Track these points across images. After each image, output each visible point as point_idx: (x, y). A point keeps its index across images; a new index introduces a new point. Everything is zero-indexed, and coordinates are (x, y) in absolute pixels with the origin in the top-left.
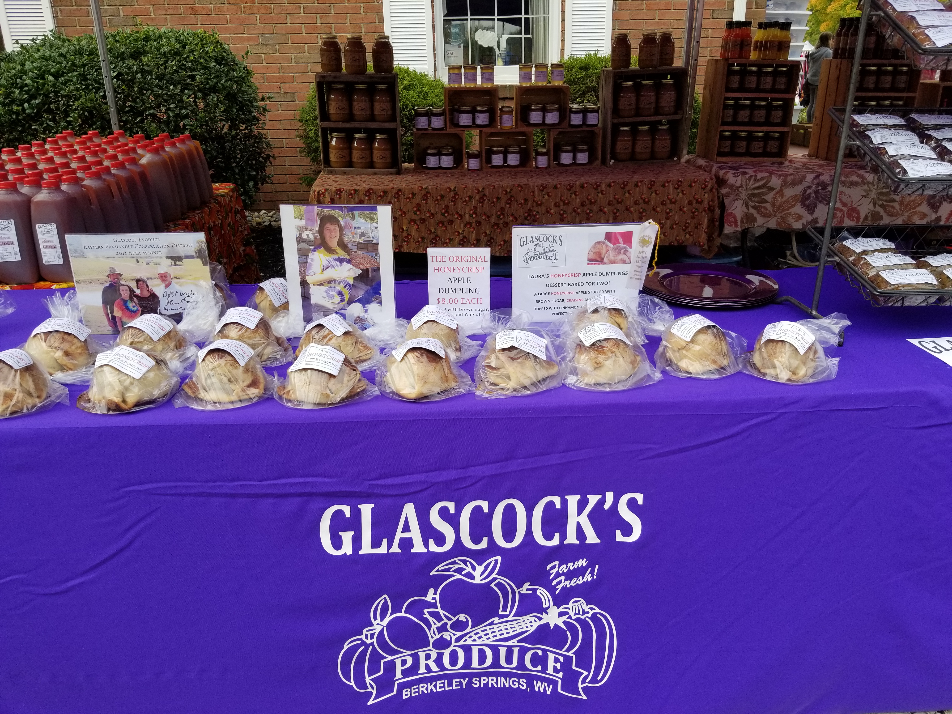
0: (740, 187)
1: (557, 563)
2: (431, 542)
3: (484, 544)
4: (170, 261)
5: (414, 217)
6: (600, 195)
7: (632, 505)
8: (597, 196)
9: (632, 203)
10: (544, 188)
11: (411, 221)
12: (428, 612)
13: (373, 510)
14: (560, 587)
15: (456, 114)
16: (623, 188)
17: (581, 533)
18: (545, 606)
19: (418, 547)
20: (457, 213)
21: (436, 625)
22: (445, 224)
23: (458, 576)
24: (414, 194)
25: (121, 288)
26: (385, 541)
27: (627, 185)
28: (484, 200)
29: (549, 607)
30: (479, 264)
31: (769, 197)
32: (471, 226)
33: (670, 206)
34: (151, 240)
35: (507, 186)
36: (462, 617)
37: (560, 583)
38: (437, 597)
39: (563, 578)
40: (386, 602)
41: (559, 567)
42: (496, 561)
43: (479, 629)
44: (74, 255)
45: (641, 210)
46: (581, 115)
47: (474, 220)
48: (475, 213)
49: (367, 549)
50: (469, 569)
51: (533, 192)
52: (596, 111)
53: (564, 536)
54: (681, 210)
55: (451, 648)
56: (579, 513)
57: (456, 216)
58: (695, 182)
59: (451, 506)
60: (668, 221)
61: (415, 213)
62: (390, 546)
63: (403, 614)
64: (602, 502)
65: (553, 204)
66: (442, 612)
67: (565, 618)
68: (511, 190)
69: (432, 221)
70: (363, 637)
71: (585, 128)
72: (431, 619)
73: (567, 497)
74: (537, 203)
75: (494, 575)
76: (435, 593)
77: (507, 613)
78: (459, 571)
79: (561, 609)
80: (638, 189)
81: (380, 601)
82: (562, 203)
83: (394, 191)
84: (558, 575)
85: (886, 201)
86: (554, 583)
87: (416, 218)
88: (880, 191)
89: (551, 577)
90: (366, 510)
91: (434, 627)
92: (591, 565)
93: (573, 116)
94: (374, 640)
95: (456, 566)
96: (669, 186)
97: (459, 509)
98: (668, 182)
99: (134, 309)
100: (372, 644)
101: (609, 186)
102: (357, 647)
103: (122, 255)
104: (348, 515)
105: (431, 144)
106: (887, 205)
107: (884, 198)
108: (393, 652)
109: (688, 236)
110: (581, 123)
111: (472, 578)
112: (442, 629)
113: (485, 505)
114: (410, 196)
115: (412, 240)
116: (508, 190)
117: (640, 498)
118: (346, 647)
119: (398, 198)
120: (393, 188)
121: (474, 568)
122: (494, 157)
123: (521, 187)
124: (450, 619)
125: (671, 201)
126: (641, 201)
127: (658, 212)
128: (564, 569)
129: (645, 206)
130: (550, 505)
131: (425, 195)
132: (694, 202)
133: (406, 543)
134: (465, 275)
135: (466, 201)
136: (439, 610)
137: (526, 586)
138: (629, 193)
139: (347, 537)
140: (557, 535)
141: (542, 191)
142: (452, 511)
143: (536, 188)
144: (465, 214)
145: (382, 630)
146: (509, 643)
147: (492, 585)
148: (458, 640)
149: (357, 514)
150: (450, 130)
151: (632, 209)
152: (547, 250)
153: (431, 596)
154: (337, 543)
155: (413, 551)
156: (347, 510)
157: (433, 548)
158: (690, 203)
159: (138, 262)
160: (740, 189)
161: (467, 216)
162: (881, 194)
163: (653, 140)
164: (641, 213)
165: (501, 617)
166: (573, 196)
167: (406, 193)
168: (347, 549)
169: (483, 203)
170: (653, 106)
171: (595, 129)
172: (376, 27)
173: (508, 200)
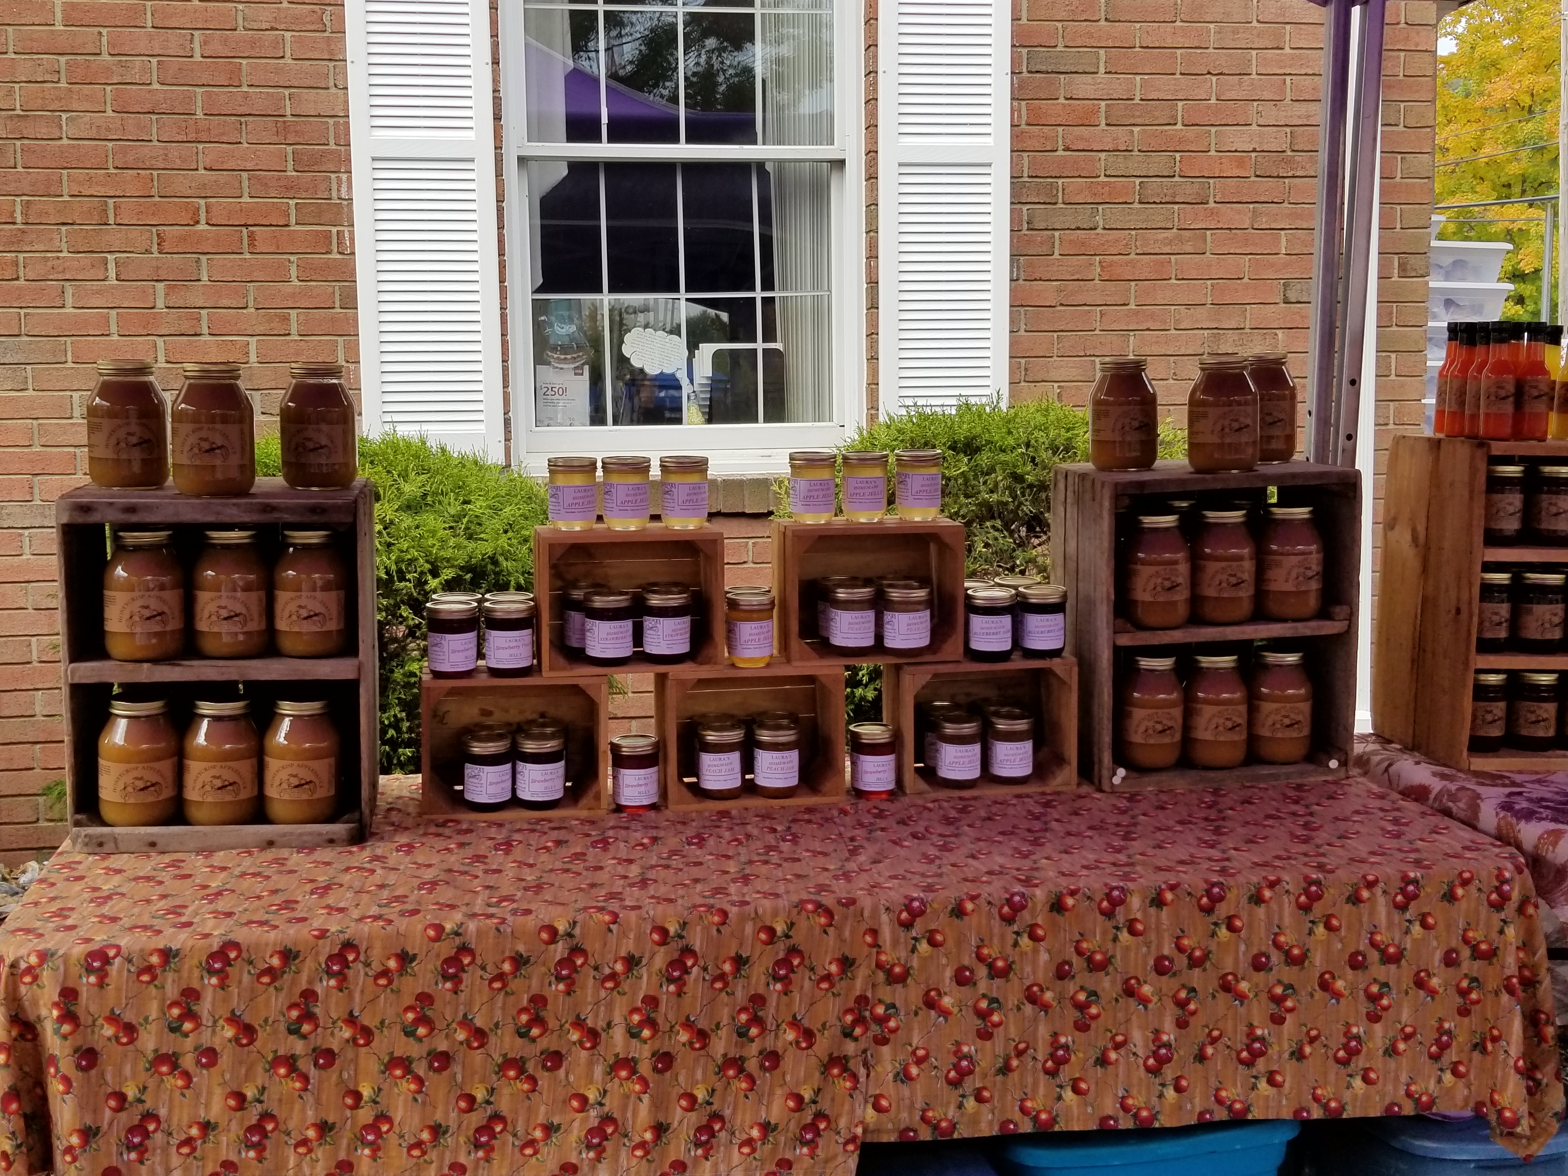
5: (405, 1047)
6: (1124, 936)
9: (1244, 964)
10: (915, 914)
11: (394, 1062)
20: (579, 1023)
22: (530, 1067)
24: (405, 958)
27: (1221, 899)
28: (686, 971)
32: (633, 1071)
33: (1379, 971)
45: (1279, 990)
46: (1005, 620)
47: (646, 1051)
51: (874, 932)
52: (1057, 607)
54: (1420, 984)
57: (575, 1036)
60: (1378, 1028)
61: (409, 1033)
65: (949, 973)
69: (478, 1056)
71: (1016, 663)
74: (889, 973)
80: (1261, 912)
82: (982, 972)
83: (326, 948)
87: (414, 1050)
93: (978, 623)
96: (1372, 899)
98: (1371, 885)
109: (1448, 1077)
110: (1007, 646)
114: (392, 964)
119: (342, 977)
120: (323, 934)
122: (708, 760)
125: (1383, 952)
126: (1276, 957)
127: (1337, 995)
129: (1289, 974)
131: (453, 961)
132: (1466, 952)
135: (613, 976)
138: (1231, 928)
141: (907, 925)
143: (885, 918)
144: (609, 1025)
150: (558, 675)
151: (1244, 986)
158: (1450, 960)
161: (619, 1034)
163: (1253, 701)
164: (1278, 1000)
166: (1025, 941)
167: (376, 954)
169: (680, 982)
170: (1246, 592)
171: (1055, 664)
172: (333, 320)
173: (778, 963)
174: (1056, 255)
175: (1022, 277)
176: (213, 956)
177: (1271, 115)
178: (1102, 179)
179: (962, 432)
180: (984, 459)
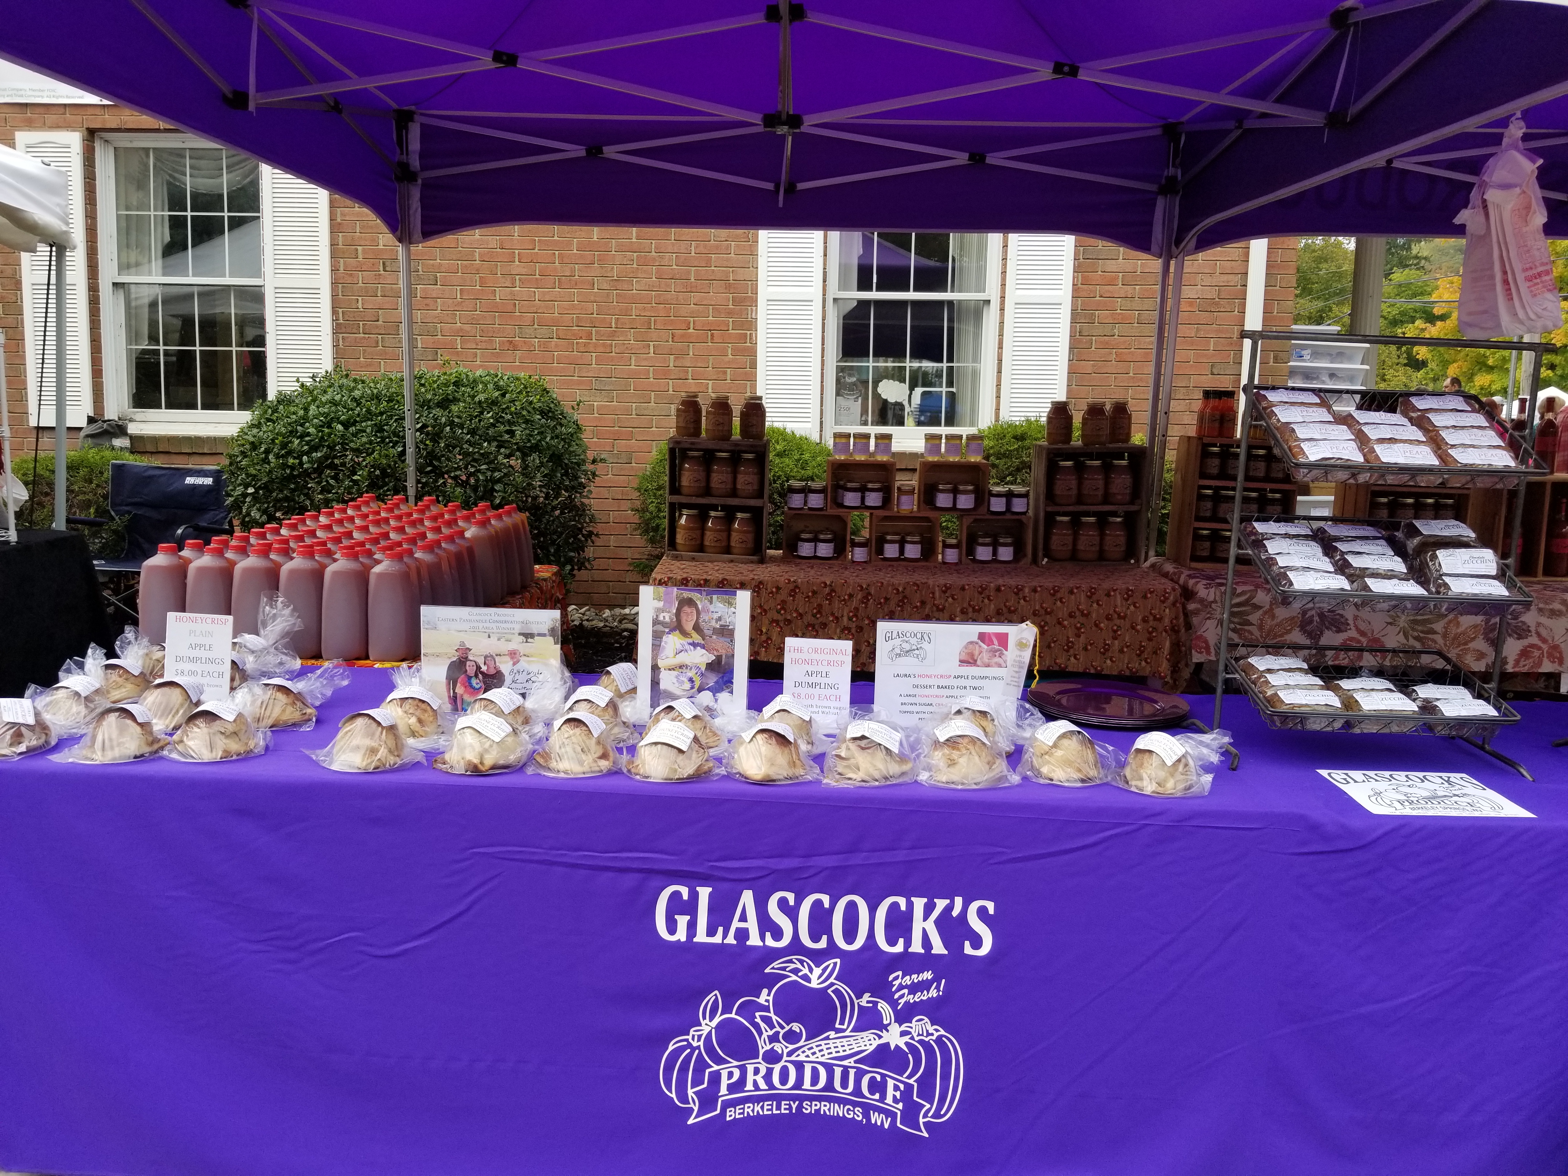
0: (1212, 602)
1: (900, 973)
2: (768, 934)
3: (823, 944)
4: (522, 638)
5: (776, 617)
6: (1022, 601)
7: (982, 913)
8: (1019, 602)
9: (1066, 614)
10: (948, 588)
11: (773, 621)
12: (760, 1016)
13: (710, 894)
14: (902, 1001)
15: (840, 491)
16: (1053, 595)
17: (926, 942)
18: (885, 1022)
19: (754, 940)
20: (833, 614)
21: (767, 1033)
22: (816, 627)
23: (794, 978)
24: (778, 588)
25: (468, 663)
26: (721, 929)
27: (1058, 591)
28: (868, 600)
29: (890, 1024)
30: (840, 658)
31: (1254, 618)
32: (850, 631)
33: (1118, 622)
34: (506, 615)
35: (900, 584)
36: (796, 1027)
37: (902, 996)
38: (771, 998)
39: (906, 991)
40: (717, 998)
41: (902, 979)
42: (835, 964)
43: (813, 1043)
44: (426, 626)
45: (1079, 625)
46: (1004, 500)
47: (854, 625)
48: (856, 616)
49: (701, 937)
50: (806, 971)
51: (933, 593)
52: (1026, 495)
53: (908, 944)
54: (1133, 628)
55: (782, 1063)
56: (925, 918)
57: (831, 619)
58: (1151, 593)
59: (791, 897)
60: (1116, 642)
61: (778, 612)
62: (725, 936)
63: (733, 1015)
64: (949, 908)
65: (959, 609)
66: (775, 1018)
67: (907, 1038)
68: (905, 589)
69: (800, 622)
70: (690, 1037)
71: (1008, 516)
72: (763, 1025)
73: (913, 899)
74: (938, 607)
75: (832, 980)
76: (769, 995)
77: (845, 1027)
78: (796, 971)
79: (904, 1027)
80: (1073, 597)
81: (710, 998)
82: (970, 610)
83: (754, 583)
84: (901, 987)
85: (1422, 632)
86: (896, 996)
87: (780, 618)
88: (1412, 618)
89: (894, 989)
90: (704, 893)
91: (765, 1035)
92: (937, 979)
93: (993, 500)
94: (701, 1043)
95: (792, 966)
96: (1115, 596)
97: (799, 901)
98: (1114, 591)
99: (477, 687)
100: (698, 1047)
101: (1035, 590)
102: (682, 1049)
103: (474, 630)
104: (685, 897)
105: (806, 526)
106: (1426, 638)
107: (1420, 628)
108: (719, 1061)
109: (1143, 662)
110: (1004, 509)
111: (809, 981)
112: (774, 1039)
113: (826, 899)
114: (774, 590)
115: (772, 646)
116: (901, 589)
117: (990, 906)
118: (671, 1048)
120: (753, 579)
121: (811, 970)
122: (887, 546)
123: (918, 586)
124: (782, 1027)
125: (1119, 615)
126: (1077, 613)
127: (1101, 629)
128: (907, 980)
129: (1082, 620)
130: (895, 906)
131: (793, 590)
132: (1151, 618)
133: (742, 934)
134: (823, 669)
135: (844, 600)
136: (772, 1014)
137: (866, 997)
138: (1061, 602)
139: (682, 921)
140: (901, 941)
141: (945, 592)
142: (792, 903)
143: (937, 589)
144: (842, 616)
145: (710, 1033)
146: (845, 1063)
147: (829, 991)
148: (790, 1054)
149: (694, 896)
150: (832, 511)
151: (1066, 623)
152: (914, 647)
153: (765, 997)
154: (672, 928)
155: (748, 943)
156: (685, 892)
157: (770, 942)
158: (1145, 620)
159: (489, 637)
160: (1213, 606)
161: (845, 619)
162: (1415, 622)
163: (1102, 535)
164: (1079, 629)
165: (838, 1031)
166: (986, 601)
167: (769, 586)
168: (681, 935)
169: (866, 604)
170: (1100, 493)
171: (1023, 518)
172: (746, 373)
173: (900, 601)
174: (1093, 349)
175: (1075, 358)
176: (719, 582)
177: (1208, 281)
178: (1119, 311)
179: (1019, 432)
180: (1027, 442)
